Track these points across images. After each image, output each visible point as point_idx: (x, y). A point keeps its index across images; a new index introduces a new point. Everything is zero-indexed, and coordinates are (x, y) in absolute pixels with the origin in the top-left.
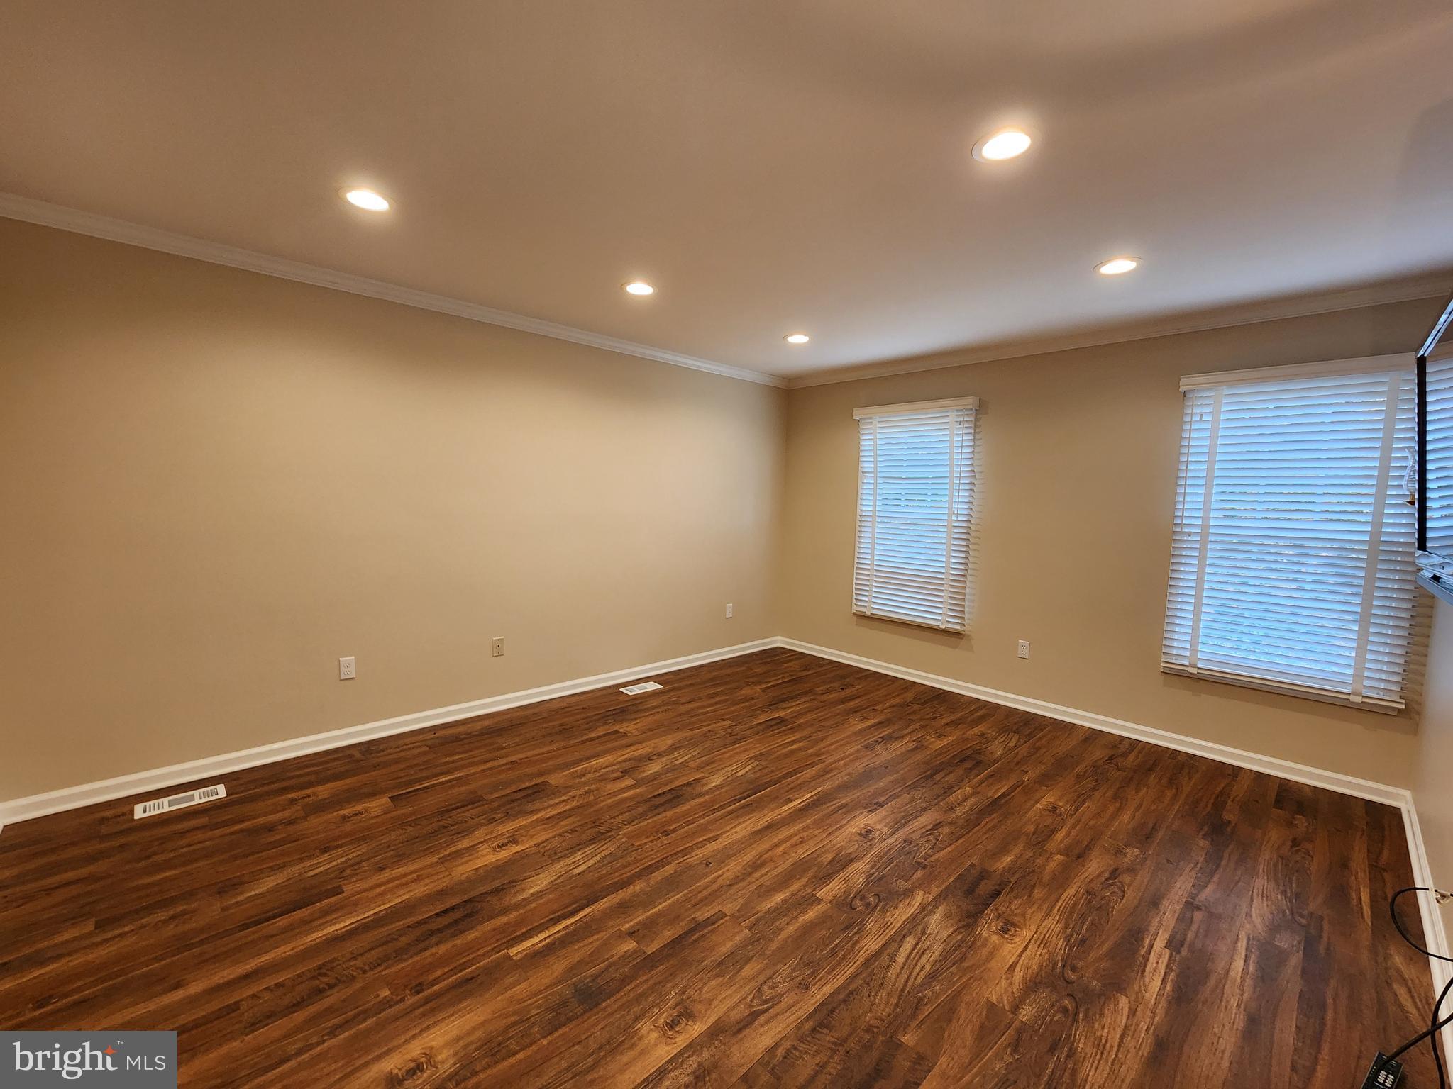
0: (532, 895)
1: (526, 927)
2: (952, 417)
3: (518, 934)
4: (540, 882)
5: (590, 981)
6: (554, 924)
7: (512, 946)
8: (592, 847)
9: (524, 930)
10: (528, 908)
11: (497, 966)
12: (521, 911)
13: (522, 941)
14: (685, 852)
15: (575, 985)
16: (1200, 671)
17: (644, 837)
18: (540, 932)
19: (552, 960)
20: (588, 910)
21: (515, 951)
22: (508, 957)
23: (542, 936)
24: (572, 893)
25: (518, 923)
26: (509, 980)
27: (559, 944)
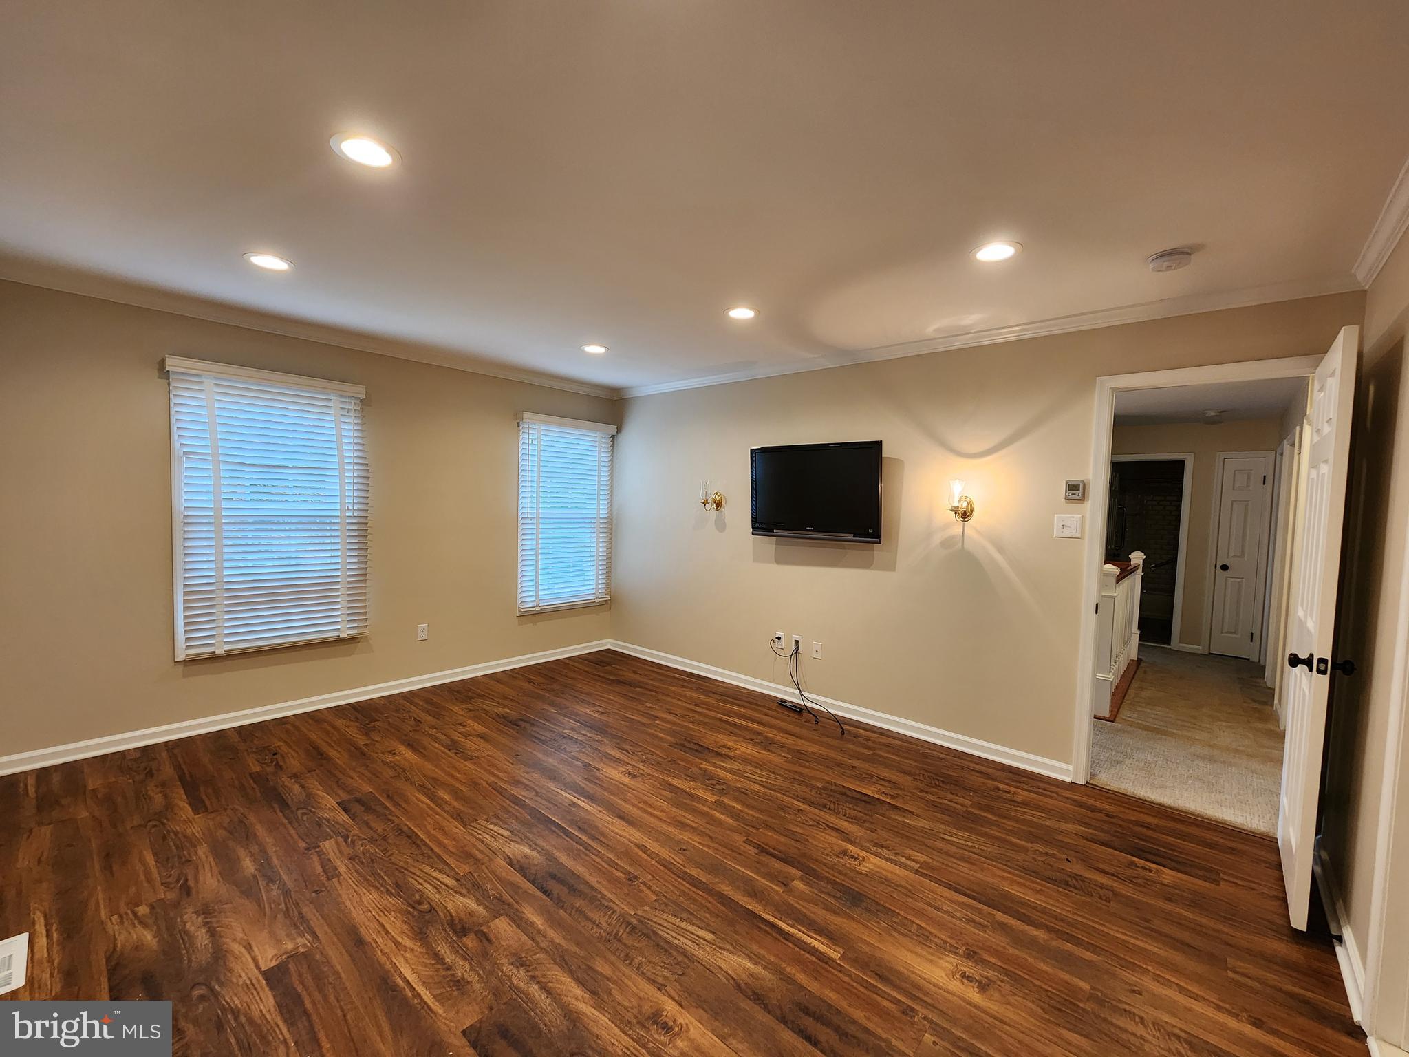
0: (756, 964)
1: (803, 955)
2: (334, 401)
3: (814, 959)
4: (735, 963)
5: (842, 900)
6: (792, 936)
7: (830, 958)
8: (662, 933)
9: (807, 955)
10: (777, 961)
11: (855, 961)
12: (784, 965)
13: (821, 953)
14: (666, 865)
15: (849, 908)
16: (542, 608)
17: (642, 895)
18: (805, 943)
19: (832, 927)
20: (765, 916)
21: (834, 954)
22: (843, 957)
23: (809, 940)
24: (747, 933)
25: (799, 962)
26: (865, 948)
27: (813, 927)
